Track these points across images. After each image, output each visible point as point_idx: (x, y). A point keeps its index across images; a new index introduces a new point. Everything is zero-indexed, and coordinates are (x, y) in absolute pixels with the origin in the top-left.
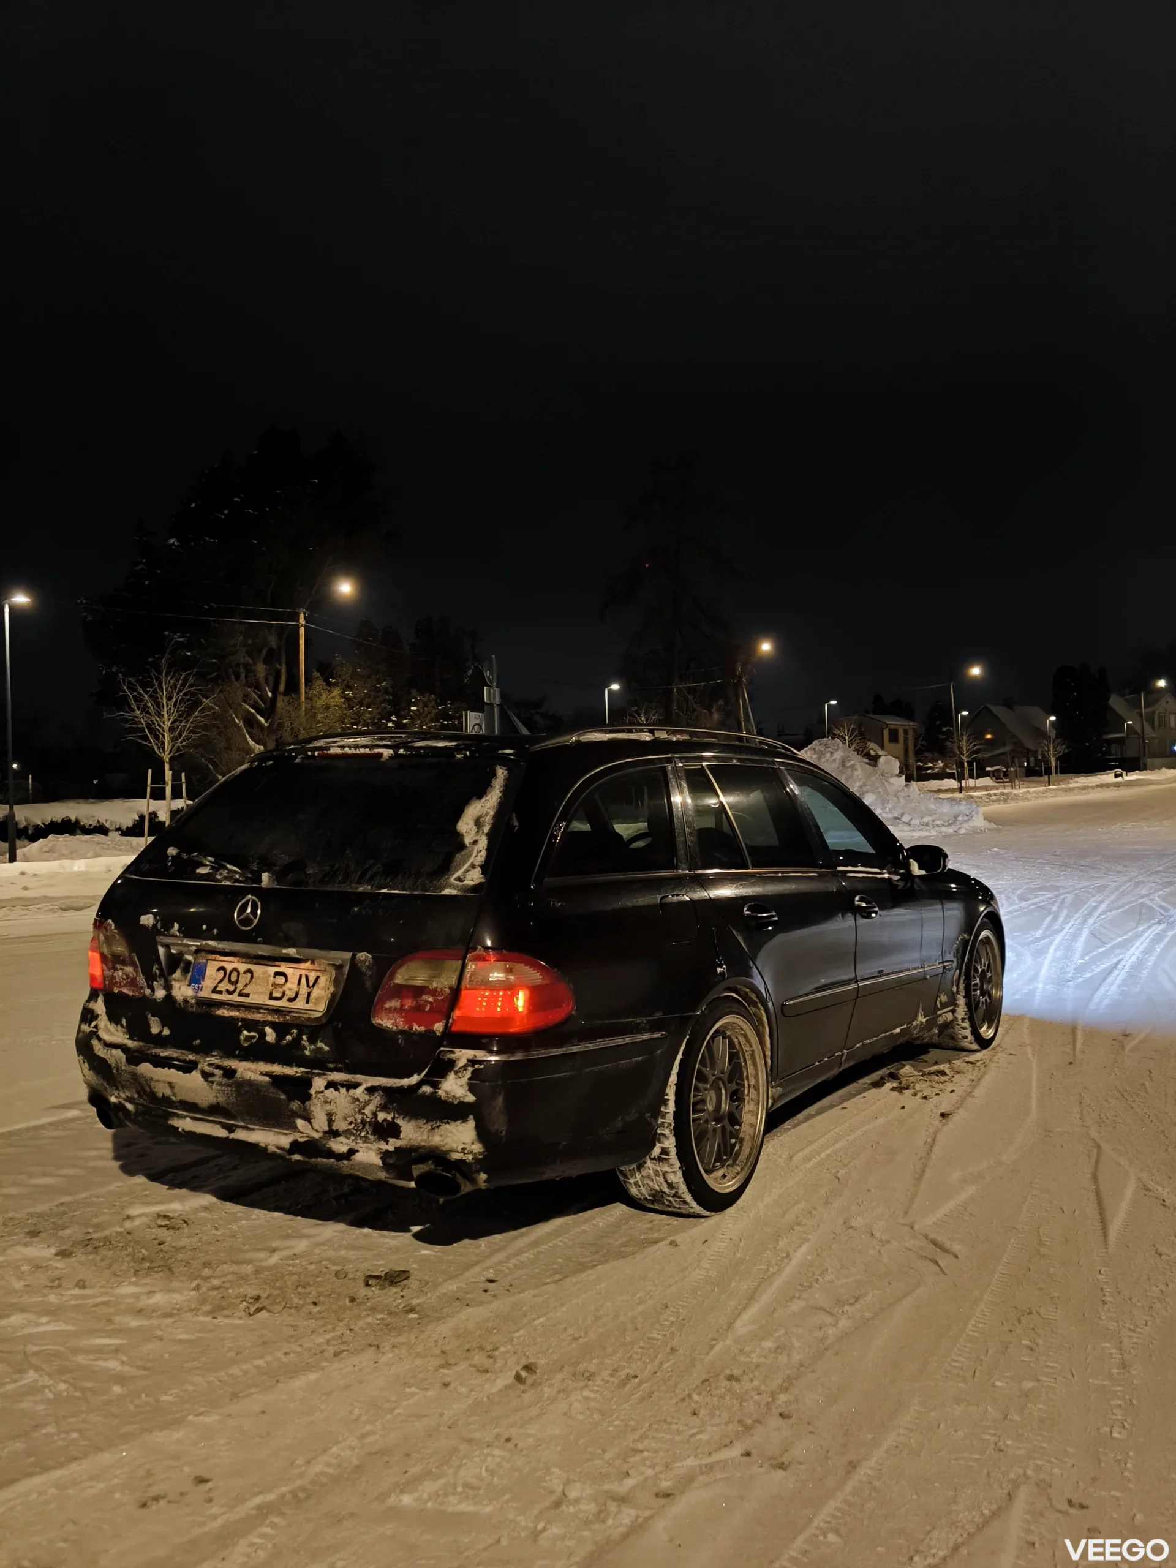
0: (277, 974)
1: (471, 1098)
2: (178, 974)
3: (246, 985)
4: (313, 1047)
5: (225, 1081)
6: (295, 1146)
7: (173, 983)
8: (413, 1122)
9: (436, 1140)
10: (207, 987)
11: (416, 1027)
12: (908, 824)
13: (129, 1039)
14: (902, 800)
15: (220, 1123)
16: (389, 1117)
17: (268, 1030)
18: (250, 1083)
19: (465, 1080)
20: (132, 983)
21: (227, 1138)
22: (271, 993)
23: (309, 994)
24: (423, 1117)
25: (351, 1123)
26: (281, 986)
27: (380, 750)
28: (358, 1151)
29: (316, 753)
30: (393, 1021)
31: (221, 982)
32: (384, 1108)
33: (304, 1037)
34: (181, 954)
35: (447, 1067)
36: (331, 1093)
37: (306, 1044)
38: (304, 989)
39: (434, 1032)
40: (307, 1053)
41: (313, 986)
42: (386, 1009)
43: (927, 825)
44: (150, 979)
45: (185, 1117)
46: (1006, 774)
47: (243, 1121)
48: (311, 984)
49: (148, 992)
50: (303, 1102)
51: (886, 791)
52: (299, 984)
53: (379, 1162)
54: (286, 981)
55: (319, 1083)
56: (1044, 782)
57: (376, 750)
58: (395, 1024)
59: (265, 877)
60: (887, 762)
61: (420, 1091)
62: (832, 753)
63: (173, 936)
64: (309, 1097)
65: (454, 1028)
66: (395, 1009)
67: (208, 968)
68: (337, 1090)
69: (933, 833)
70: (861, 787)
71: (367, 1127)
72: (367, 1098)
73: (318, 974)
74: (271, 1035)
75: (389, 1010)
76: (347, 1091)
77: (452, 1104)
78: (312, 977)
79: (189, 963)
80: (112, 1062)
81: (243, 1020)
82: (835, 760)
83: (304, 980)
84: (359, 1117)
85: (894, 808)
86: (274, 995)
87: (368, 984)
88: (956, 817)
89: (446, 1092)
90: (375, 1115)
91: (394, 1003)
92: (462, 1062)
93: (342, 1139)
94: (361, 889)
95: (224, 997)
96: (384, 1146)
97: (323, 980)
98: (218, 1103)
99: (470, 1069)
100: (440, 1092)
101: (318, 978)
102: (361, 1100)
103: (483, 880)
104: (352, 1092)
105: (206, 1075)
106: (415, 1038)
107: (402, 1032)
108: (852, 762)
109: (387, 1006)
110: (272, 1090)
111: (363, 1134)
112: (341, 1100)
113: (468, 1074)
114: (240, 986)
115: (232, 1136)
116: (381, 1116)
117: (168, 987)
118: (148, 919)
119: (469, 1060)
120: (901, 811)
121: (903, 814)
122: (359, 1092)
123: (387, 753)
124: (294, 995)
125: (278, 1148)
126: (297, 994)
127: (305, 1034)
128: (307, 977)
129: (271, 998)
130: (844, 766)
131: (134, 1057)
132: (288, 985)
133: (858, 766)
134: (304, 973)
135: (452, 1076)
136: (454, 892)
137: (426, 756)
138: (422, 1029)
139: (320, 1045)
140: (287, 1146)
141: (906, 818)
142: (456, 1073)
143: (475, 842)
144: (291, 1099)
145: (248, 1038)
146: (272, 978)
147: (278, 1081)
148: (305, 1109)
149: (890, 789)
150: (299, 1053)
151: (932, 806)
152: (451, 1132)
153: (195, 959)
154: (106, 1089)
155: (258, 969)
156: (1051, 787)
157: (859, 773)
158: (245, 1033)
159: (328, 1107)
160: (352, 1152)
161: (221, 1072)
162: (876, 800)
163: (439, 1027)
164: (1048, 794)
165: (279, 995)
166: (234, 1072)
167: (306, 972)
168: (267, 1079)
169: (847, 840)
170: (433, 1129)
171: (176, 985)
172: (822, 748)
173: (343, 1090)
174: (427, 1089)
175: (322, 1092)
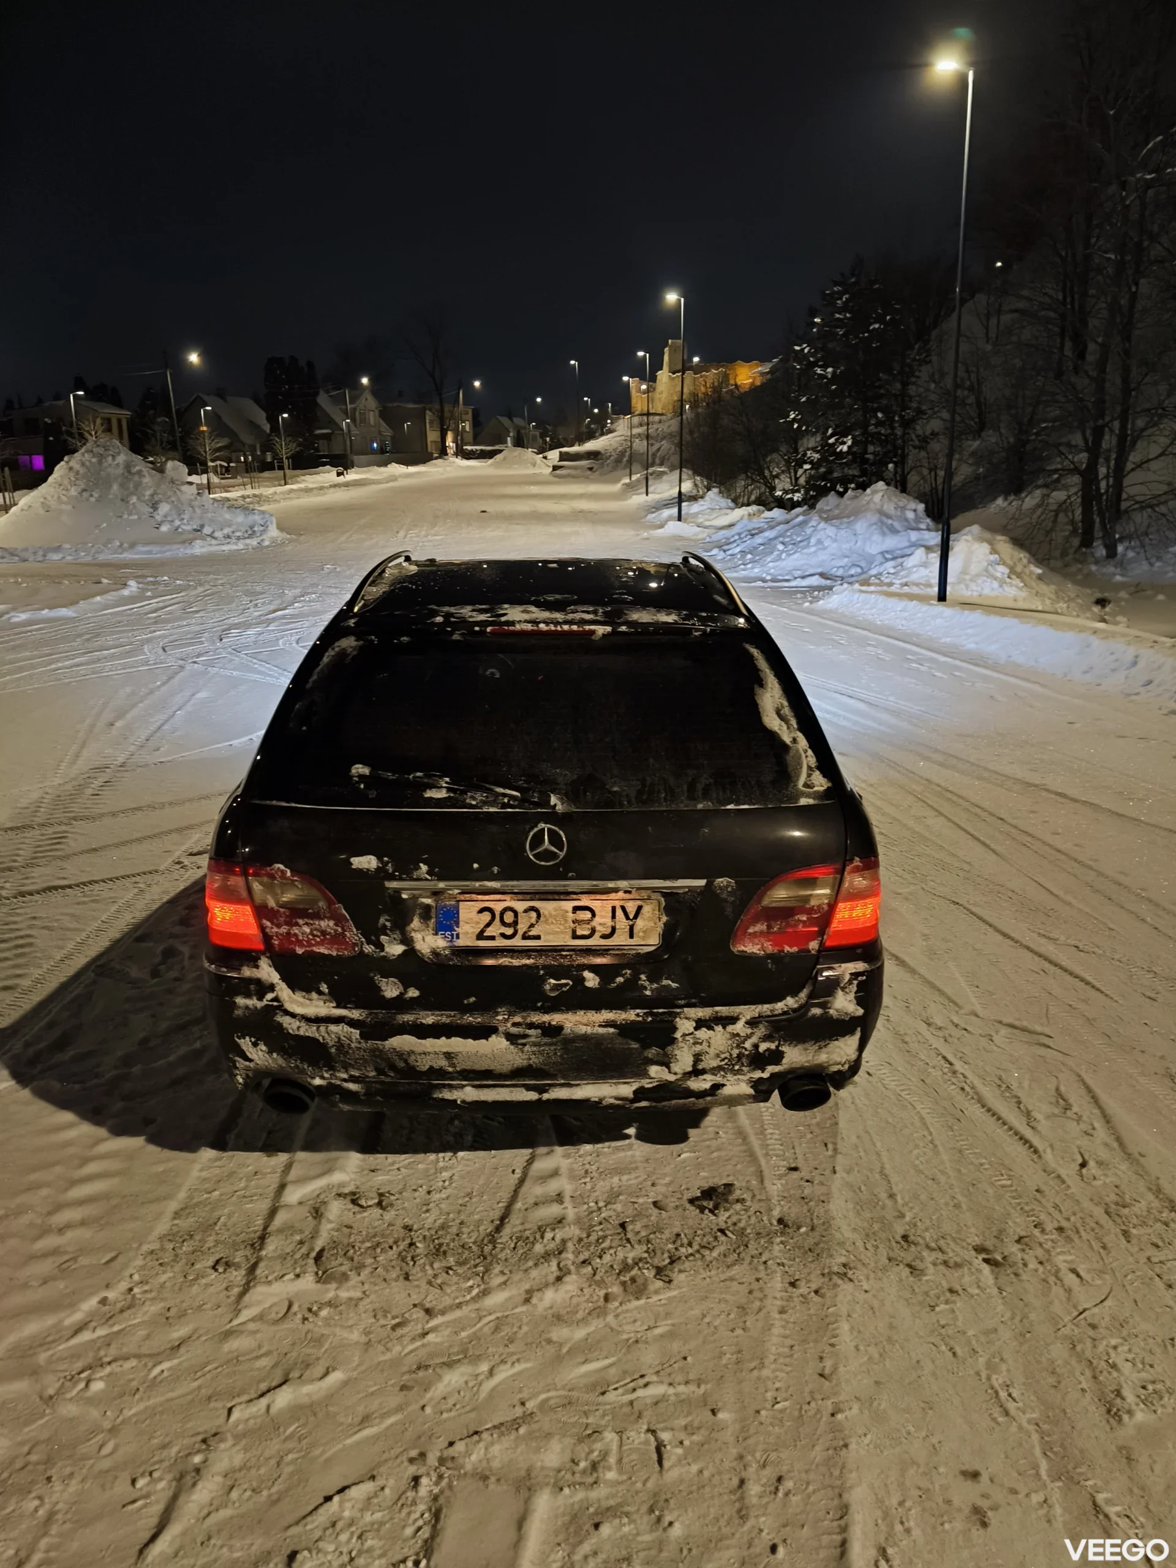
0: (576, 909)
1: (860, 1012)
2: (416, 923)
3: (532, 926)
4: (655, 986)
5: (546, 1040)
6: (640, 1094)
7: (413, 934)
8: (800, 1047)
9: (823, 1057)
10: (467, 933)
11: (787, 949)
12: (211, 536)
13: (338, 1007)
14: (198, 511)
15: (524, 1086)
16: (773, 1046)
17: (587, 974)
18: (585, 1038)
19: (852, 996)
20: (337, 939)
21: (540, 1099)
22: (574, 931)
23: (631, 928)
24: (811, 1040)
25: (723, 1060)
26: (589, 922)
27: (593, 627)
28: (723, 1085)
29: (489, 629)
30: (759, 947)
31: (488, 925)
32: (766, 1038)
33: (643, 977)
34: (415, 898)
35: (833, 985)
36: (703, 1034)
37: (647, 984)
38: (622, 922)
39: (809, 951)
40: (648, 993)
41: (636, 917)
42: (750, 934)
43: (229, 537)
44: (372, 934)
45: (463, 1086)
46: (227, 470)
47: (564, 1078)
48: (631, 917)
49: (368, 949)
50: (663, 1048)
51: (179, 500)
52: (614, 917)
53: (751, 1091)
54: (594, 915)
55: (685, 1026)
56: (278, 479)
57: (587, 628)
58: (763, 948)
59: (553, 800)
60: (175, 469)
61: (810, 1014)
62: (114, 457)
63: (418, 879)
64: (673, 1041)
65: (828, 944)
66: (762, 933)
67: (461, 911)
68: (710, 1028)
69: (240, 546)
70: (152, 496)
71: (744, 1060)
72: (749, 1031)
73: (639, 903)
74: (591, 980)
75: (754, 935)
76: (724, 1028)
77: (843, 1021)
78: (631, 908)
79: (428, 907)
80: (331, 1041)
81: (544, 967)
82: (118, 465)
83: (619, 912)
84: (735, 1052)
85: (191, 518)
86: (579, 932)
87: (729, 910)
88: (251, 527)
89: (837, 1010)
90: (756, 1046)
91: (761, 927)
92: (847, 977)
93: (705, 1076)
94: (700, 806)
95: (500, 943)
96: (758, 1074)
97: (647, 909)
98: (530, 1066)
99: (855, 982)
100: (831, 1012)
101: (640, 908)
102: (742, 1034)
103: (830, 785)
104: (730, 1028)
105: (511, 1038)
106: (786, 960)
107: (769, 956)
108: (138, 468)
109: (751, 930)
110: (619, 1040)
111: (737, 1067)
112: (718, 1039)
113: (854, 988)
114: (522, 927)
115: (546, 1096)
116: (763, 1047)
117: (407, 941)
118: (369, 863)
119: (851, 974)
120: (199, 522)
121: (202, 526)
122: (739, 1027)
123: (601, 630)
124: (609, 931)
125: (617, 1098)
126: (614, 929)
127: (644, 973)
128: (623, 908)
129: (575, 936)
130: (129, 472)
131: (373, 1031)
132: (597, 919)
133: (145, 471)
134: (618, 904)
135: (840, 993)
136: (811, 801)
137: (655, 633)
138: (795, 949)
139: (665, 982)
140: (631, 1096)
141: (207, 530)
142: (843, 989)
143: (795, 740)
144: (646, 1046)
145: (555, 987)
146: (571, 915)
147: (625, 1030)
148: (666, 1055)
149: (183, 498)
150: (636, 994)
151: (227, 516)
152: (840, 1047)
153: (436, 901)
154: (303, 1072)
155: (546, 907)
156: (288, 487)
157: (147, 480)
158: (552, 981)
159: (698, 1048)
160: (716, 1087)
161: (539, 1031)
162: (170, 510)
163: (814, 945)
164: (292, 495)
165: (587, 933)
166: (560, 1028)
167: (622, 903)
168: (612, 1030)
169: (159, 555)
170: (820, 1048)
171: (417, 936)
172: (101, 450)
173: (719, 1028)
174: (816, 1011)
175: (692, 1034)
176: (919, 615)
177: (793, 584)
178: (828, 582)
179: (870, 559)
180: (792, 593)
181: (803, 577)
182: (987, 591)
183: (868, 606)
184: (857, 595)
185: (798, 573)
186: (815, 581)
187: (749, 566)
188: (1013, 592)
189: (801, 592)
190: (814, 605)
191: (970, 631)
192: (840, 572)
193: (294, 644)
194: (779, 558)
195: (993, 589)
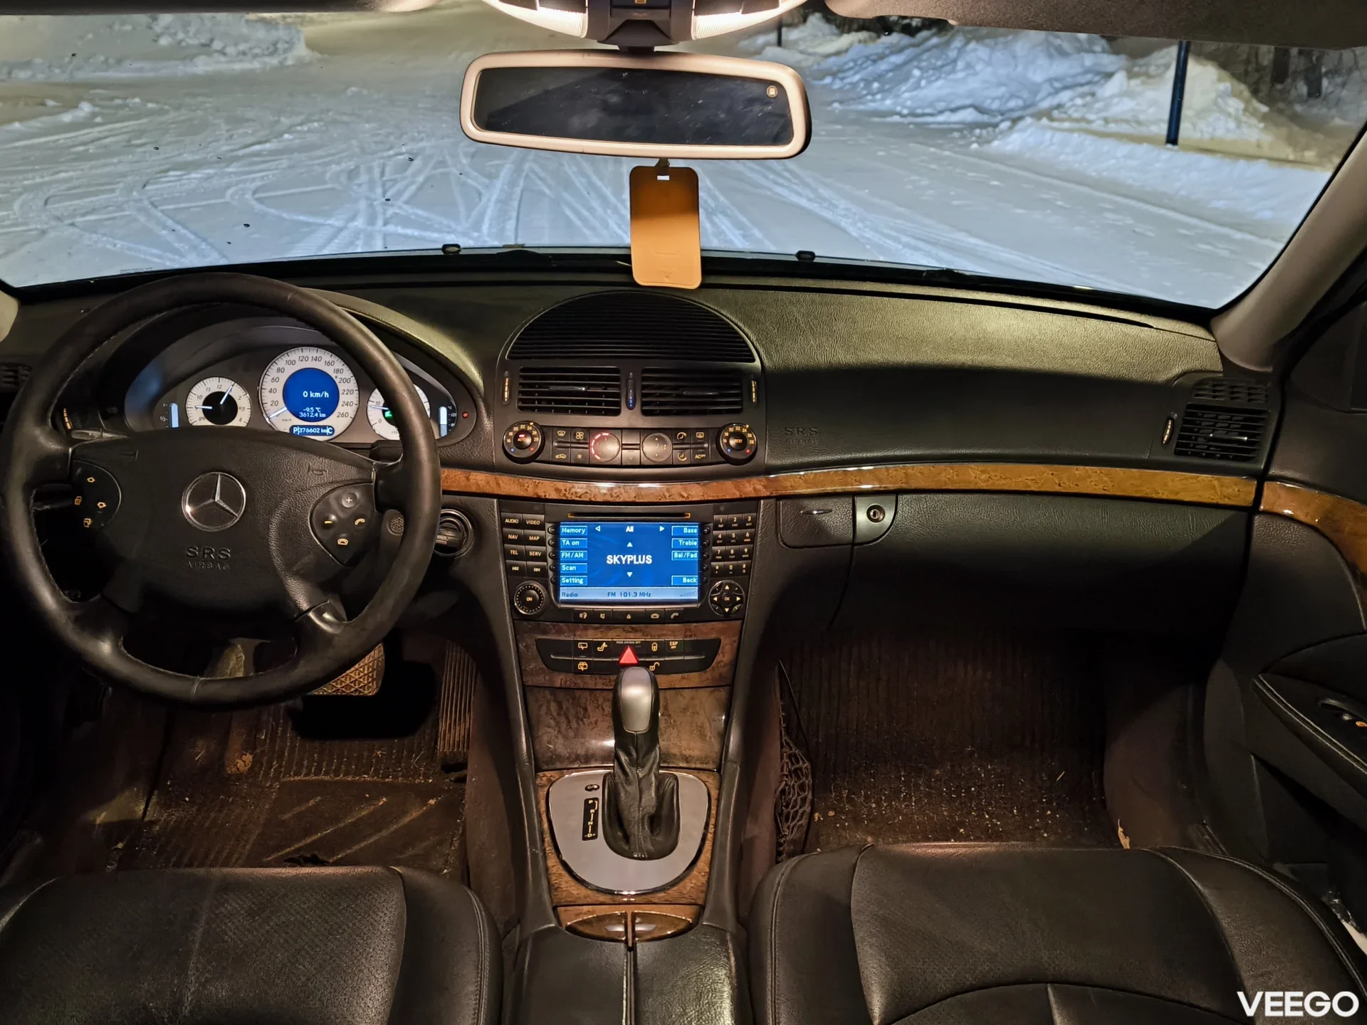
176: (1158, 165)
177: (941, 118)
178: (985, 118)
179: (1035, 89)
180: (944, 132)
181: (953, 110)
182: (1220, 133)
183: (1068, 150)
184: (1048, 134)
185: (942, 105)
186: (969, 115)
187: (879, 96)
188: (1255, 133)
189: (960, 130)
190: (986, 148)
191: (1255, 191)
192: (995, 105)
193: (248, 196)
194: (917, 86)
195: (1228, 130)
